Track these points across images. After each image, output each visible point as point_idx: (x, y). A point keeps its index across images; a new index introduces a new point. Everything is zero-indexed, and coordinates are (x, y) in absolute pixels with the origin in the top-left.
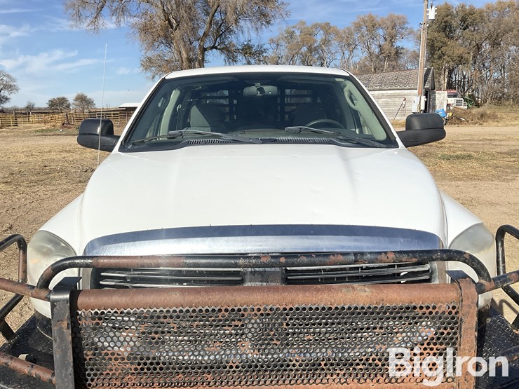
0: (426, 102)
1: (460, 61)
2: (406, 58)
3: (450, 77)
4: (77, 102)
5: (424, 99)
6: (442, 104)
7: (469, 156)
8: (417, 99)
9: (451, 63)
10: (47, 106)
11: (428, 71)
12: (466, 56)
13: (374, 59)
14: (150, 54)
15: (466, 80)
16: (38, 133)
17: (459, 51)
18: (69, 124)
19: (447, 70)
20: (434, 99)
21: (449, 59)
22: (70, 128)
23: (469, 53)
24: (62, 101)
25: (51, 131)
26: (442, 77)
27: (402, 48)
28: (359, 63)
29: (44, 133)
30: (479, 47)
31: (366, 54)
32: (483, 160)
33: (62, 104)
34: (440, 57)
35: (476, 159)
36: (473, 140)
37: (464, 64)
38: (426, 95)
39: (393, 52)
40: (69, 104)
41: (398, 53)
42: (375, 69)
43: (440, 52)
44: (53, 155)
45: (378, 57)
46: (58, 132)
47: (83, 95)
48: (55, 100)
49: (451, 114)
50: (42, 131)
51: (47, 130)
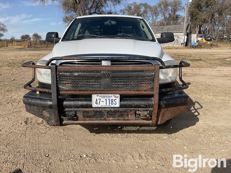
0: (187, 39)
1: (204, 21)
2: (181, 20)
3: (200, 28)
4: (34, 37)
5: (186, 37)
6: (194, 40)
7: (201, 59)
8: (183, 37)
9: (201, 22)
10: (20, 38)
11: (189, 25)
12: (207, 19)
13: (167, 20)
14: (67, 15)
15: (207, 30)
16: (18, 49)
17: (204, 17)
18: (31, 46)
19: (199, 26)
20: (191, 38)
21: (199, 20)
22: (31, 48)
23: (209, 18)
24: (27, 36)
25: (23, 49)
26: (196, 28)
27: (179, 15)
28: (160, 22)
29: (20, 49)
30: (213, 15)
31: (163, 18)
32: (206, 61)
33: (27, 38)
34: (196, 20)
35: (203, 61)
36: (205, 54)
37: (206, 23)
38: (187, 36)
39: (175, 17)
40: (30, 38)
41: (177, 17)
42: (167, 24)
43: (196, 17)
44: (26, 57)
45: (168, 19)
46: (26, 49)
47: (36, 34)
48: (24, 36)
49: (197, 44)
50: (19, 48)
51: (21, 48)
